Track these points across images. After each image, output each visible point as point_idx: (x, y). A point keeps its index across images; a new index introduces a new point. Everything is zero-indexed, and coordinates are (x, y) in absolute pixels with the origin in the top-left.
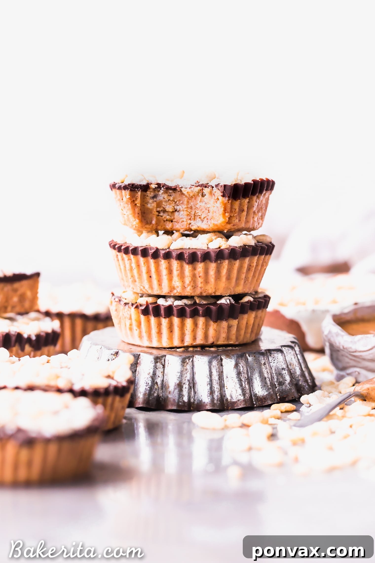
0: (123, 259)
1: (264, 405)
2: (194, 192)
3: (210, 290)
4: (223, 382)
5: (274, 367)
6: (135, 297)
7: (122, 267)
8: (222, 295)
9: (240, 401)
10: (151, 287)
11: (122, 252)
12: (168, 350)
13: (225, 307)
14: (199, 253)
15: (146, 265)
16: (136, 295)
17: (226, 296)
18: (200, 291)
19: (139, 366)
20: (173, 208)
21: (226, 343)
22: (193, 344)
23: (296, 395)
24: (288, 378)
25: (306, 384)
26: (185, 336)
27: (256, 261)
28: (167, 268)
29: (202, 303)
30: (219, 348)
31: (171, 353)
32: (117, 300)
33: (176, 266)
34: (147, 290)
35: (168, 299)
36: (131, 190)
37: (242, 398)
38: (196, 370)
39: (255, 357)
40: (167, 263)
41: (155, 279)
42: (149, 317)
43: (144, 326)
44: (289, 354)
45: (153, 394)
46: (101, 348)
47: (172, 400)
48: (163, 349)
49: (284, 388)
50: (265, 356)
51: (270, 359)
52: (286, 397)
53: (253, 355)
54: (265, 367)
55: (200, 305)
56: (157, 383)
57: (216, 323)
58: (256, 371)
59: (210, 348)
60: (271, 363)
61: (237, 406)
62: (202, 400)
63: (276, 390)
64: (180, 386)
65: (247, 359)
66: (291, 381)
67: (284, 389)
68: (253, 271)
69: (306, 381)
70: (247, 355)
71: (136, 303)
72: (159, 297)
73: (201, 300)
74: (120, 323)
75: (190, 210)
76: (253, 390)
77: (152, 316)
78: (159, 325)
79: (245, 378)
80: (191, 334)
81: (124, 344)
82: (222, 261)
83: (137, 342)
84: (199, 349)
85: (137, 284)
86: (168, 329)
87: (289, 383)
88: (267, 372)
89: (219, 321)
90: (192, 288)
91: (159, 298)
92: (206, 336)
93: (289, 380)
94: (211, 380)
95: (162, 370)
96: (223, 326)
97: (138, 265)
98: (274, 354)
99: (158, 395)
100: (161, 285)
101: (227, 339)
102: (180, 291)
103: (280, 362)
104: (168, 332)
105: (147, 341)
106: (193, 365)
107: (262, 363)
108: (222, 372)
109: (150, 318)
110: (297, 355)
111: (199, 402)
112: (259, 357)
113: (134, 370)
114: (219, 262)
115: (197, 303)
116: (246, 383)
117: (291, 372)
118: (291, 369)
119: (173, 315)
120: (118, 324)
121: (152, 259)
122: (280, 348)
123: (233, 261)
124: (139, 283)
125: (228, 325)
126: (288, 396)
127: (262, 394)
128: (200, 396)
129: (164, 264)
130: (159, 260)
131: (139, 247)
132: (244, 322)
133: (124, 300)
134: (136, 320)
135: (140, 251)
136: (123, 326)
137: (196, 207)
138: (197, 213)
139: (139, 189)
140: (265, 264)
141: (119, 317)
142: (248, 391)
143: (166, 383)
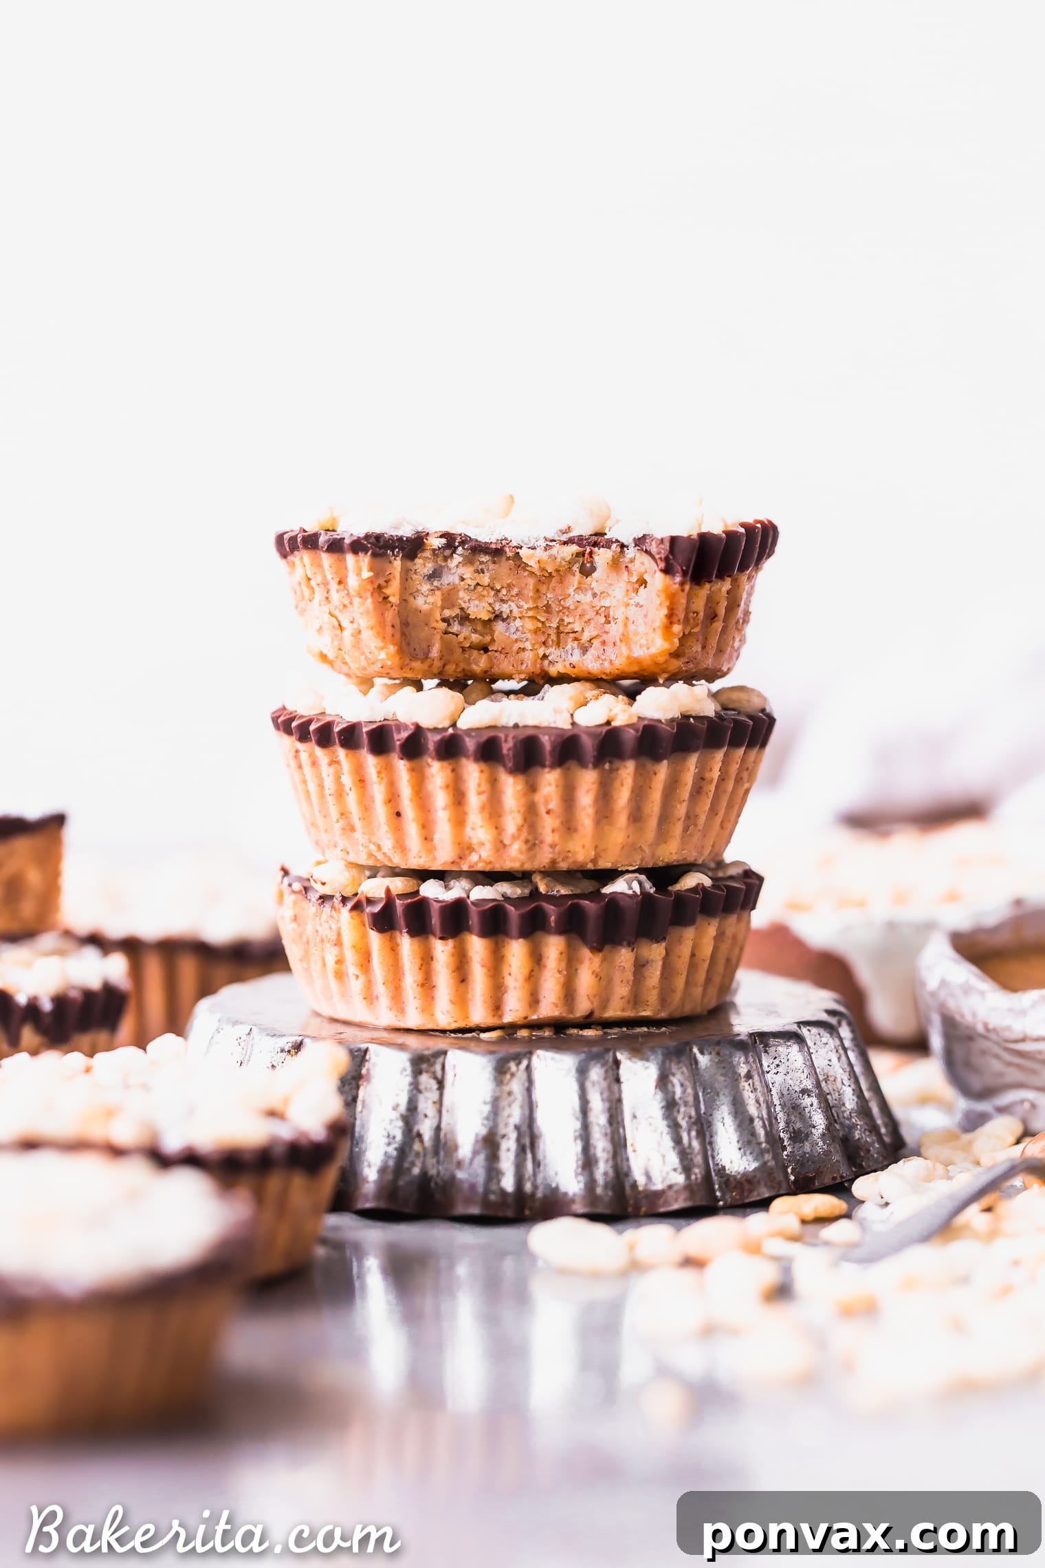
0: (314, 763)
1: (747, 1201)
2: (559, 560)
3: (581, 851)
4: (621, 1131)
5: (776, 1085)
6: (353, 877)
7: (312, 786)
8: (617, 870)
9: (675, 1188)
10: (401, 846)
11: (312, 740)
12: (452, 1035)
13: (623, 903)
14: (545, 739)
15: (385, 780)
16: (354, 871)
17: (628, 872)
18: (551, 856)
19: (365, 1083)
20: (490, 609)
21: (629, 1014)
22: (528, 1019)
23: (844, 1170)
24: (819, 1120)
25: (875, 1138)
26: (506, 995)
27: (718, 763)
28: (447, 786)
29: (555, 893)
30: (609, 1031)
31: (463, 1043)
32: (297, 886)
33: (477, 781)
34: (388, 856)
35: (452, 883)
36: (374, 555)
37: (680, 1179)
38: (538, 1095)
39: (718, 1054)
40: (449, 771)
41: (414, 820)
42: (395, 938)
43: (380, 963)
44: (821, 1048)
45: (409, 1170)
46: (249, 1034)
47: (466, 1186)
48: (437, 1033)
49: (809, 1150)
50: (751, 1054)
51: (765, 1063)
52: (813, 1179)
53: (714, 1049)
54: (749, 1084)
55: (549, 898)
56: (419, 1135)
57: (601, 954)
58: (722, 1097)
59: (581, 1030)
60: (768, 1072)
61: (667, 1203)
62: (557, 1185)
63: (785, 1157)
64: (490, 1143)
65: (696, 1062)
66: (828, 1128)
67: (808, 1153)
68: (711, 794)
69: (874, 1129)
70: (695, 1050)
71: (356, 894)
72: (423, 875)
73: (553, 885)
74: (306, 957)
75: (544, 614)
76: (713, 1157)
77: (403, 934)
78: (426, 960)
79: (690, 1117)
80: (523, 987)
81: (319, 1020)
82: (617, 763)
83: (359, 1012)
84: (547, 1033)
85: (356, 837)
86: (453, 972)
87: (823, 1135)
88: (757, 1101)
89: (607, 948)
90: (524, 847)
91: (424, 881)
92: (569, 993)
93: (823, 1126)
94: (586, 1127)
95: (434, 1096)
96: (622, 962)
97: (360, 781)
98: (778, 1046)
99: (424, 1174)
100: (432, 840)
101: (632, 1002)
102: (489, 856)
103: (797, 1070)
104: (452, 981)
105: (390, 1009)
106: (530, 1081)
107: (740, 1075)
108: (620, 1100)
109: (399, 940)
110: (845, 1050)
111: (548, 1192)
112: (731, 1056)
113: (350, 1098)
114: (607, 766)
115: (541, 893)
116: (693, 1133)
117: (829, 1104)
118: (828, 1094)
119: (469, 930)
120: (301, 960)
121: (402, 759)
122: (794, 1028)
123: (649, 765)
124: (363, 833)
125: (636, 959)
126: (819, 1173)
127: (741, 1170)
128: (552, 1173)
129: (441, 773)
130: (425, 764)
131: (363, 724)
132: (685, 950)
133: (318, 887)
134: (354, 947)
135: (365, 735)
136: (316, 967)
137: (564, 608)
138: (567, 626)
139: (397, 550)
140: (745, 775)
141: (305, 939)
142: (698, 1159)
143: (449, 1136)
